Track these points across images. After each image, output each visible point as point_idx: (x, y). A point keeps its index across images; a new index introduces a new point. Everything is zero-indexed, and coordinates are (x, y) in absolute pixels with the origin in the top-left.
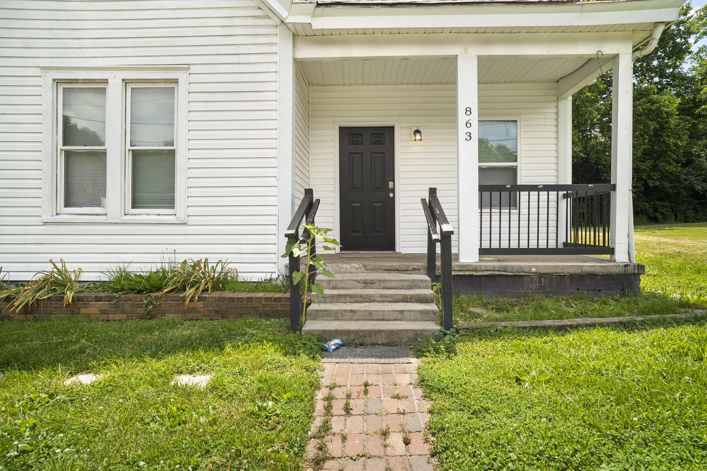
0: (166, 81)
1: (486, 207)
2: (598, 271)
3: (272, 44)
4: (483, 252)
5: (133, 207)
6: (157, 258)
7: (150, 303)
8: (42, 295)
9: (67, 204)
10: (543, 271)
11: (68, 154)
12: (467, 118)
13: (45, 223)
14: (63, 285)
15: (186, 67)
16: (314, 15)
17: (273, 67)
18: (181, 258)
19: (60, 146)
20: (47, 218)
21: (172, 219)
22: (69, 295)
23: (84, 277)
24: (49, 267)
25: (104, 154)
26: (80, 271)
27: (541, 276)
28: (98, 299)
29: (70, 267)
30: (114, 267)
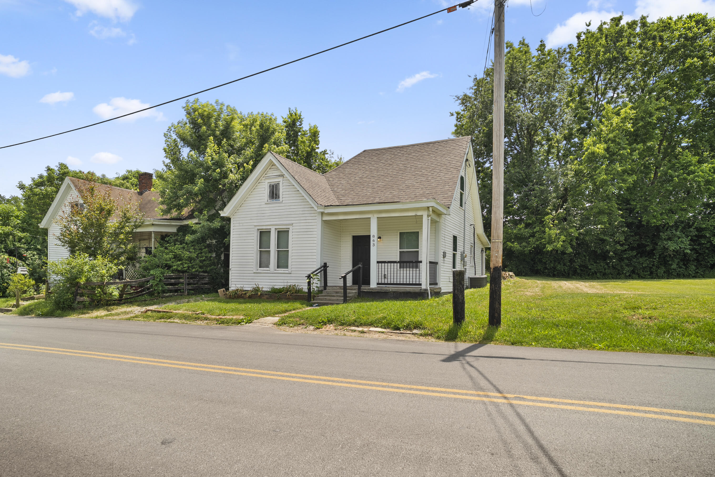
0: (287, 228)
1: (408, 268)
2: (412, 291)
3: (315, 216)
4: (378, 284)
5: (278, 268)
6: (283, 284)
7: (278, 296)
8: (253, 293)
9: (260, 267)
10: (394, 291)
11: (260, 251)
12: (373, 239)
13: (254, 273)
14: (258, 291)
15: (292, 224)
16: (324, 209)
17: (315, 224)
18: (289, 284)
19: (259, 249)
20: (255, 271)
21: (287, 272)
22: (259, 293)
23: (264, 289)
24: (255, 286)
25: (270, 251)
26: (263, 288)
27: (394, 292)
28: (266, 295)
29: (260, 286)
30: (271, 287)
